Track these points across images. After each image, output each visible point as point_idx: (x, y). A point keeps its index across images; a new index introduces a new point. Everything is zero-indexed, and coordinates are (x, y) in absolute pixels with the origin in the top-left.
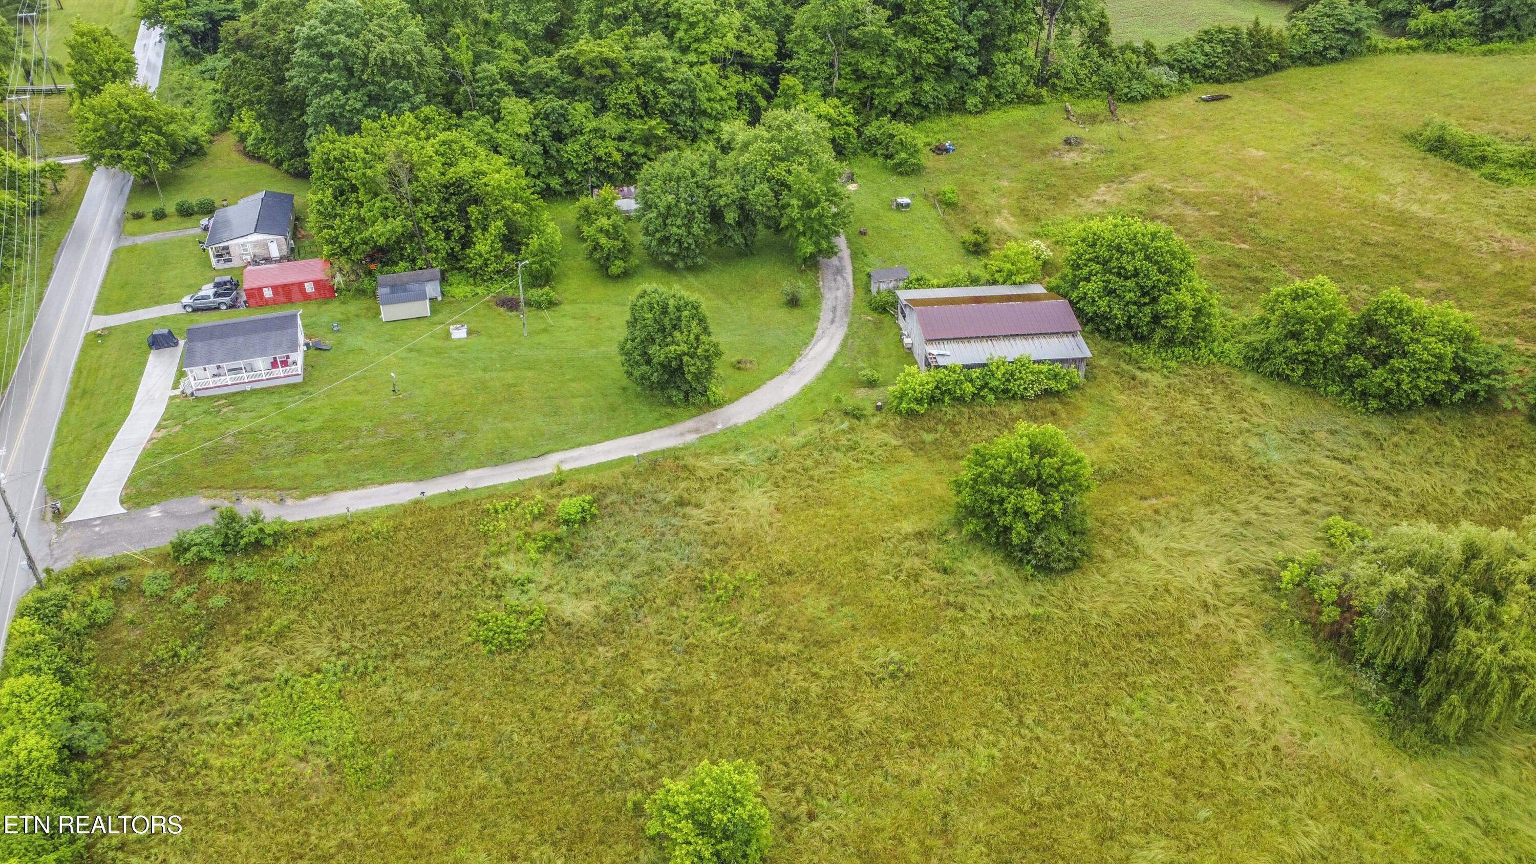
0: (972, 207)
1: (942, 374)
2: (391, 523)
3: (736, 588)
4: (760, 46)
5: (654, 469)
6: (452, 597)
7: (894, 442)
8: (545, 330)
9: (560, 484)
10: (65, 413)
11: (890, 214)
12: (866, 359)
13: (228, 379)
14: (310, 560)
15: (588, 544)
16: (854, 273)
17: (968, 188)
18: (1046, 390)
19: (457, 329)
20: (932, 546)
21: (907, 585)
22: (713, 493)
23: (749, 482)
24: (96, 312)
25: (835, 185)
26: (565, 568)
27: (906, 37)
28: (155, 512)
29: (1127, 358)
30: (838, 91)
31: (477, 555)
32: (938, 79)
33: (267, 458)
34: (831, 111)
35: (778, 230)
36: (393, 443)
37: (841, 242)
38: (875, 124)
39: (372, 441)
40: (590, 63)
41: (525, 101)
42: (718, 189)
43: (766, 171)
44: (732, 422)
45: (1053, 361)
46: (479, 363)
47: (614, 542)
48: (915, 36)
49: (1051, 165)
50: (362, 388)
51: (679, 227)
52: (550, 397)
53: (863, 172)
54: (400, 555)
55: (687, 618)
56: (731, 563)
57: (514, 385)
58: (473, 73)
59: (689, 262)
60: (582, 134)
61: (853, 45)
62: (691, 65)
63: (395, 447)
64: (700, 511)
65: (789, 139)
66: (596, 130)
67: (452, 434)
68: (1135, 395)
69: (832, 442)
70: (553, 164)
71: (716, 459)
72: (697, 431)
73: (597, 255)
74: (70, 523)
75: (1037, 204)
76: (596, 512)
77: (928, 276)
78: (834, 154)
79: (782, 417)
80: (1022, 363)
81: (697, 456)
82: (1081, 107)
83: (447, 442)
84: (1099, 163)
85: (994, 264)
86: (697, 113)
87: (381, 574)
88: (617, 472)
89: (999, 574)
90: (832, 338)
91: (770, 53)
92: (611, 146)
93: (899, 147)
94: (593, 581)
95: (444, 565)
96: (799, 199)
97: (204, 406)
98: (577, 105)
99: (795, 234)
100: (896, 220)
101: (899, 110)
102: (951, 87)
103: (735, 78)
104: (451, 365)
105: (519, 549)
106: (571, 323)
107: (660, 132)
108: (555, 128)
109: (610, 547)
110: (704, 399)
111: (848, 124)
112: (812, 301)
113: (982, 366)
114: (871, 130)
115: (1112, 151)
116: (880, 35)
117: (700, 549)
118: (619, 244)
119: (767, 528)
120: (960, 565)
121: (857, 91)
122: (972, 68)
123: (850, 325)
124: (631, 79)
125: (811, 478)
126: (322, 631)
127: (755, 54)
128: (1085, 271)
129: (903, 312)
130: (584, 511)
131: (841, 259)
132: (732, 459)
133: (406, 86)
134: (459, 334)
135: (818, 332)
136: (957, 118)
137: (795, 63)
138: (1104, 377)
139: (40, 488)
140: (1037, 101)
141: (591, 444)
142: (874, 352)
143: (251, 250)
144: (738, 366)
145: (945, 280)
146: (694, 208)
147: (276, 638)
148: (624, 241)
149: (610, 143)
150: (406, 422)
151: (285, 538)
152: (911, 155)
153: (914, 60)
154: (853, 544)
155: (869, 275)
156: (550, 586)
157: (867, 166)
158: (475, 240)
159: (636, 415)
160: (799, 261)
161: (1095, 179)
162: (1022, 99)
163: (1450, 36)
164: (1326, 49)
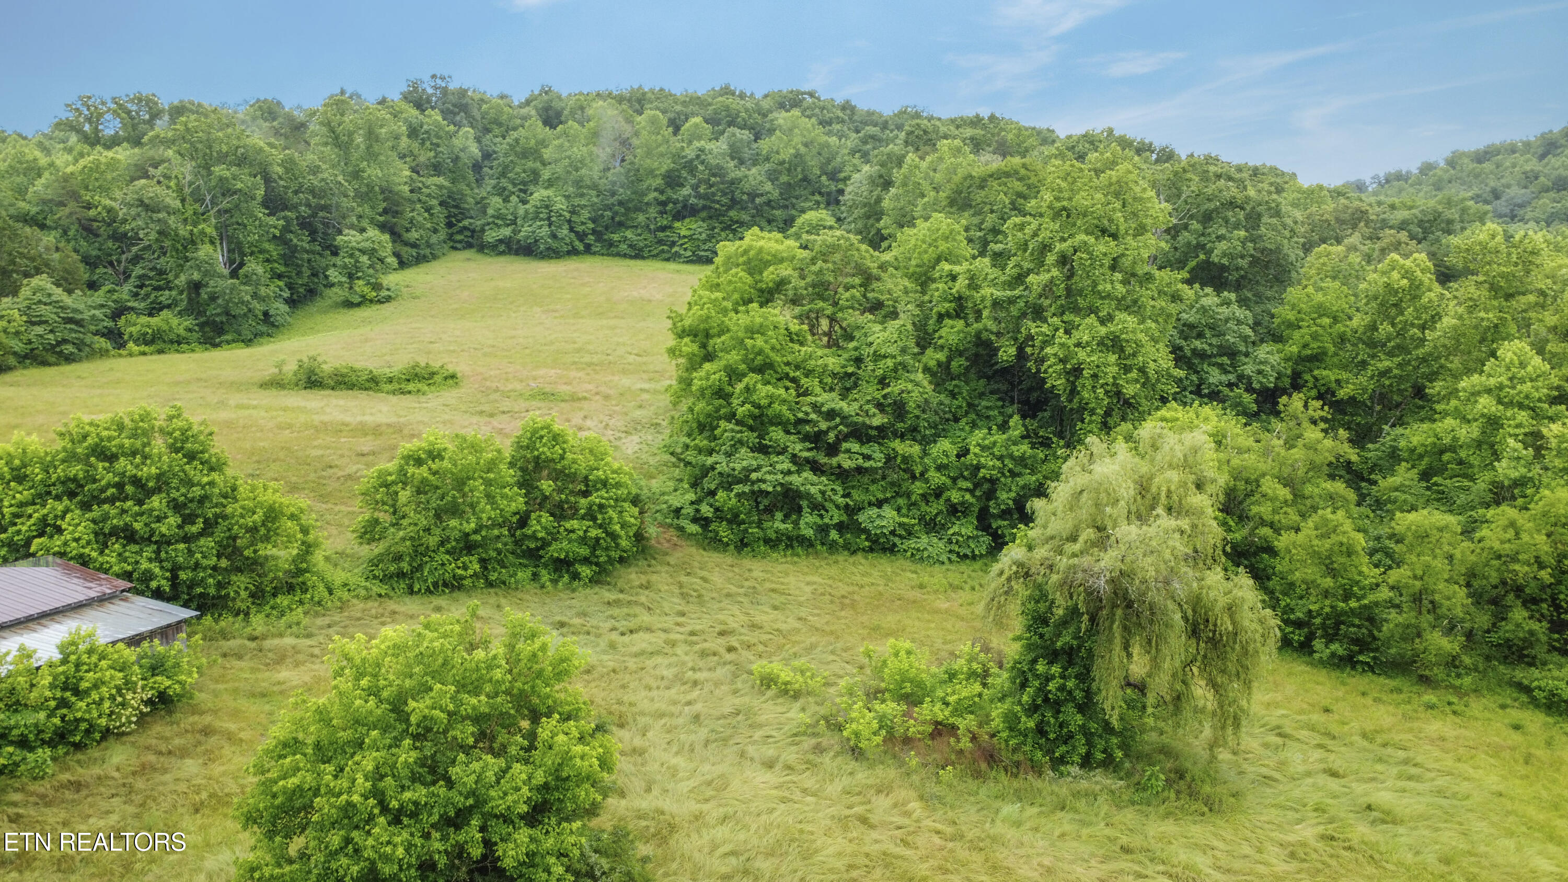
18: (153, 699)
163: (177, 343)
164: (59, 343)
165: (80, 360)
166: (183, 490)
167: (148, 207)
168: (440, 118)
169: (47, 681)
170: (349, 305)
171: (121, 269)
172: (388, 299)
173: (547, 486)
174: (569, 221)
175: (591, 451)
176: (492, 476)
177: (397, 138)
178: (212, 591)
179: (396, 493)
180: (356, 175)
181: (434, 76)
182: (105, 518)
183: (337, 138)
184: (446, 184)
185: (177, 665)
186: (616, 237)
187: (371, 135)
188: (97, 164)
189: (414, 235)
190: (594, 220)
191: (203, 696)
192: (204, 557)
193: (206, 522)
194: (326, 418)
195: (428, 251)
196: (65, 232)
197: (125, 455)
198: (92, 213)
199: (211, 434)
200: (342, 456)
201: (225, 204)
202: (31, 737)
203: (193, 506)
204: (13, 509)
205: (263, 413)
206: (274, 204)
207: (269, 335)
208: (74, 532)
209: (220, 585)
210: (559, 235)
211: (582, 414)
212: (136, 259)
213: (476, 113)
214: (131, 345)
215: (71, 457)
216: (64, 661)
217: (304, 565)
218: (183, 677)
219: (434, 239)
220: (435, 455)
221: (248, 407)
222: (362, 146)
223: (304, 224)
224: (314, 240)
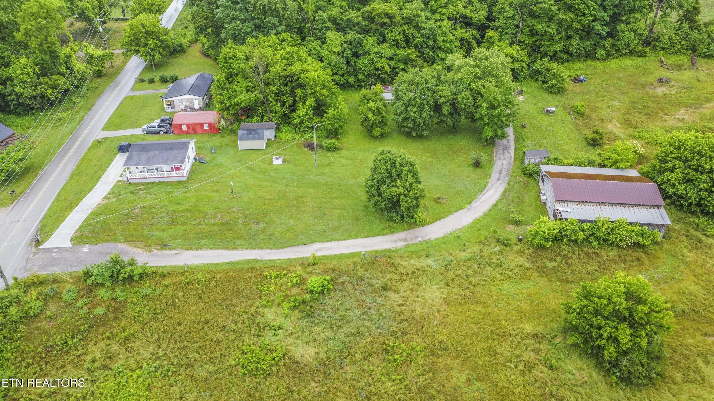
0: (594, 116)
1: (564, 224)
2: (209, 276)
3: (408, 355)
4: (477, 13)
5: (373, 263)
6: (231, 331)
7: (527, 265)
8: (328, 165)
9: (314, 265)
10: (67, 183)
11: (541, 116)
12: (515, 206)
13: (147, 175)
14: (157, 293)
15: (321, 308)
16: (516, 150)
17: (592, 104)
18: (634, 243)
19: (277, 159)
20: (545, 346)
21: (523, 374)
22: (407, 284)
23: (431, 280)
24: (103, 129)
25: (510, 97)
26: (304, 323)
27: (565, 12)
28: (86, 249)
29: (695, 226)
30: (520, 41)
31: (253, 305)
32: (581, 38)
33: (153, 224)
34: (514, 52)
35: (474, 121)
36: (223, 224)
37: (510, 131)
38: (539, 62)
39: (213, 222)
40: (379, 15)
41: (340, 34)
42: (440, 93)
43: (469, 85)
44: (427, 238)
45: (642, 225)
46: (285, 181)
47: (338, 309)
48: (570, 12)
49: (647, 94)
50: (215, 188)
51: (415, 113)
52: (321, 207)
53: (528, 90)
54: (208, 297)
55: (373, 371)
56: (409, 336)
57: (302, 197)
58: (314, 17)
59: (419, 133)
60: (369, 54)
61: (532, 15)
62: (436, 21)
63: (224, 227)
64: (396, 296)
65: (486, 67)
66: (377, 53)
67: (258, 223)
68: (701, 253)
69: (487, 260)
70: (351, 70)
71: (413, 261)
72: (405, 240)
73: (366, 124)
74: (43, 249)
75: (636, 118)
76: (331, 287)
77: (561, 157)
78: (512, 78)
79: (459, 237)
80: (621, 224)
81: (401, 257)
82: (672, 60)
83: (254, 228)
84: (682, 94)
85: (606, 154)
86: (436, 48)
87: (194, 308)
88: (350, 261)
89: (591, 376)
90: (497, 189)
91: (482, 17)
92: (384, 62)
93: (552, 77)
94: (319, 334)
95: (232, 308)
96: (487, 103)
97: (131, 188)
98: (369, 38)
99: (483, 124)
100: (545, 120)
101: (555, 55)
102: (588, 43)
103: (460, 30)
104: (268, 180)
105: (279, 305)
106: (344, 161)
107: (413, 57)
108: (354, 50)
109: (335, 313)
110: (413, 220)
111: (523, 61)
112: (488, 165)
113: (592, 222)
114: (536, 66)
115: (691, 88)
116: (549, 10)
117: (391, 322)
118: (379, 118)
119: (436, 314)
120: (563, 364)
121: (531, 42)
122: (603, 32)
123: (509, 183)
124: (401, 26)
125: (470, 283)
126: (151, 340)
127: (474, 17)
128: (670, 165)
129: (542, 178)
130: (323, 286)
131: (508, 141)
132: (423, 262)
133: (275, 21)
134: (277, 162)
135: (489, 185)
136: (589, 62)
137: (497, 24)
138: (678, 238)
139: (38, 225)
140: (642, 55)
141: (339, 240)
142: (522, 202)
143: (184, 103)
144: (438, 200)
145: (572, 161)
146: (425, 102)
147: (124, 341)
148: (382, 117)
149: (384, 60)
150: (234, 212)
151: (147, 276)
152: (559, 82)
153: (568, 26)
154: (490, 335)
155: (524, 153)
156: (292, 334)
157: (531, 86)
158: (298, 108)
159: (370, 224)
160: (483, 140)
161: (678, 105)
162: (632, 53)
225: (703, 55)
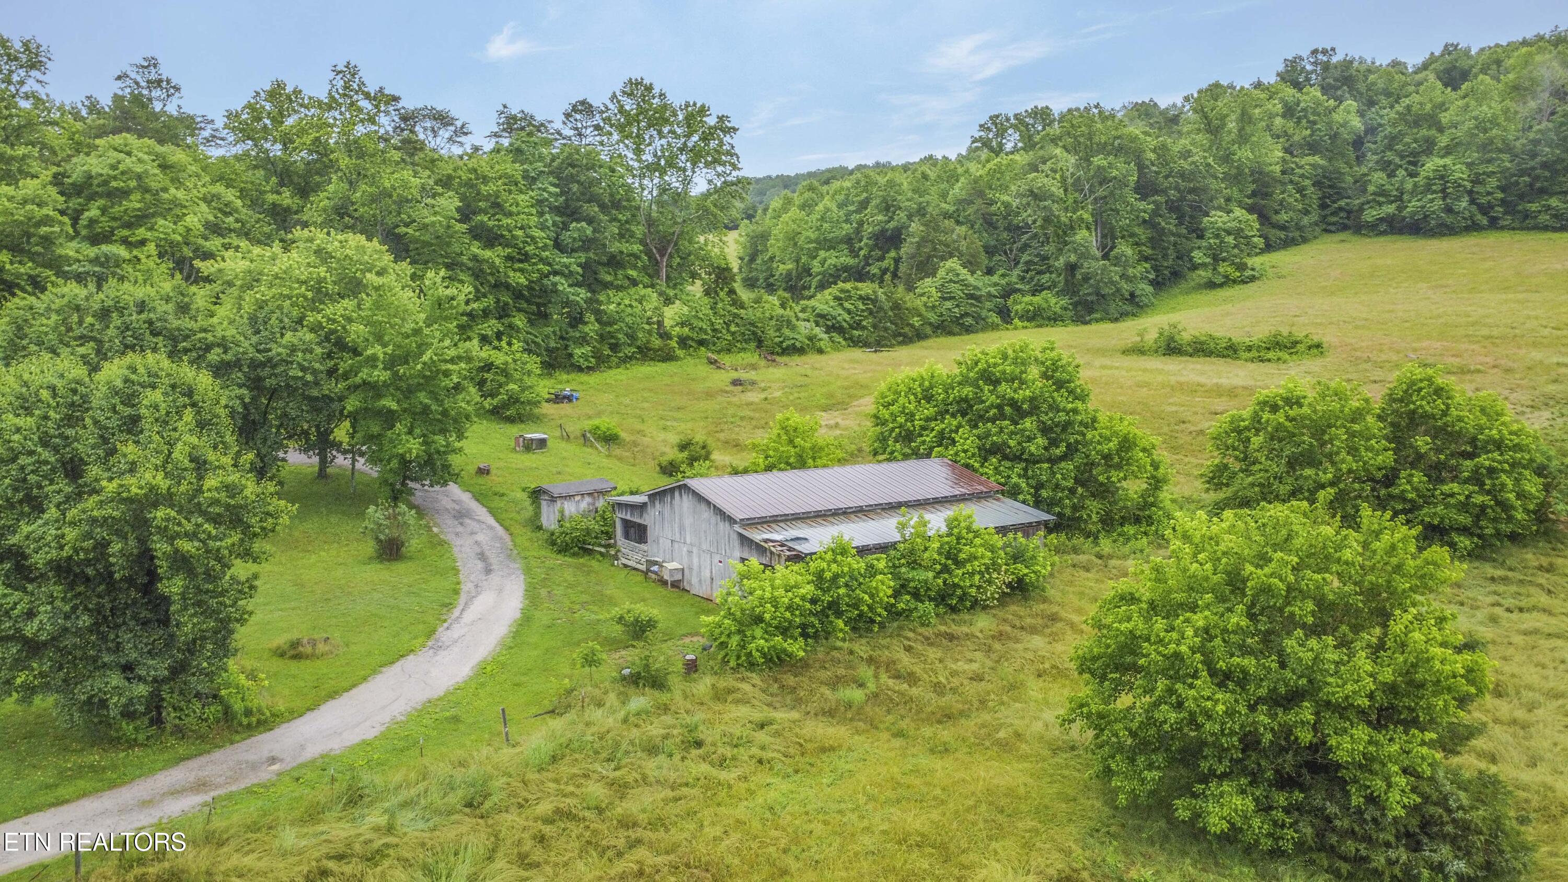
0: (647, 441)
11: (515, 456)
12: (595, 609)
16: (495, 515)
17: (625, 427)
18: (1011, 583)
49: (730, 403)
71: (287, 840)
79: (454, 720)
82: (728, 360)
90: (500, 591)
93: (502, 378)
100: (531, 459)
115: (804, 386)
129: (633, 528)
131: (459, 503)
132: (347, 827)
135: (466, 587)
140: (668, 356)
144: (293, 652)
152: (524, 388)
162: (646, 353)
163: (1055, 319)
164: (962, 316)
165: (977, 332)
166: (1051, 415)
167: (1036, 196)
168: (1319, 94)
169: (936, 545)
170: (1211, 285)
171: (1012, 257)
172: (1253, 279)
173: (1422, 442)
174: (1470, 193)
175: (1483, 410)
176: (1356, 427)
177: (1272, 116)
178: (1068, 512)
179: (1248, 440)
180: (1226, 159)
181: (1315, 52)
182: (988, 435)
183: (1209, 124)
184: (1322, 162)
185: (1034, 557)
186: (1534, 207)
187: (1245, 118)
188: (999, 165)
189: (1284, 217)
190: (1503, 189)
191: (1053, 592)
192: (1064, 479)
193: (1069, 446)
194: (1182, 379)
195: (1297, 234)
196: (972, 227)
197: (1007, 381)
198: (993, 208)
199: (1078, 366)
200: (1196, 413)
201: (1101, 192)
202: (922, 591)
203: (1058, 430)
204: (922, 423)
205: (1124, 373)
206: (1145, 189)
207: (1134, 315)
208: (964, 444)
209: (1075, 508)
210: (1456, 208)
211: (1473, 386)
212: (1026, 246)
213: (1362, 87)
214: (1016, 320)
215: (964, 382)
216: (949, 535)
217: (1152, 499)
218: (1039, 568)
219: (1306, 221)
220: (1292, 401)
221: (1111, 368)
222: (1235, 130)
223: (1173, 207)
224: (1181, 223)
225: (778, 349)
